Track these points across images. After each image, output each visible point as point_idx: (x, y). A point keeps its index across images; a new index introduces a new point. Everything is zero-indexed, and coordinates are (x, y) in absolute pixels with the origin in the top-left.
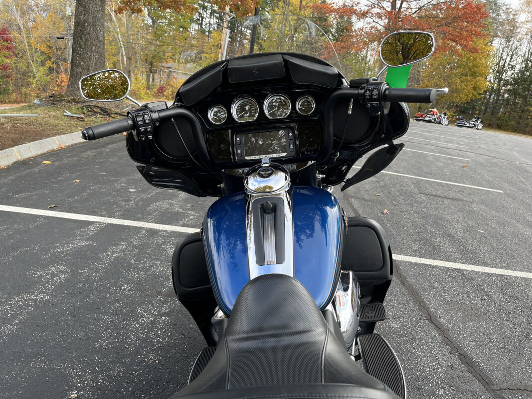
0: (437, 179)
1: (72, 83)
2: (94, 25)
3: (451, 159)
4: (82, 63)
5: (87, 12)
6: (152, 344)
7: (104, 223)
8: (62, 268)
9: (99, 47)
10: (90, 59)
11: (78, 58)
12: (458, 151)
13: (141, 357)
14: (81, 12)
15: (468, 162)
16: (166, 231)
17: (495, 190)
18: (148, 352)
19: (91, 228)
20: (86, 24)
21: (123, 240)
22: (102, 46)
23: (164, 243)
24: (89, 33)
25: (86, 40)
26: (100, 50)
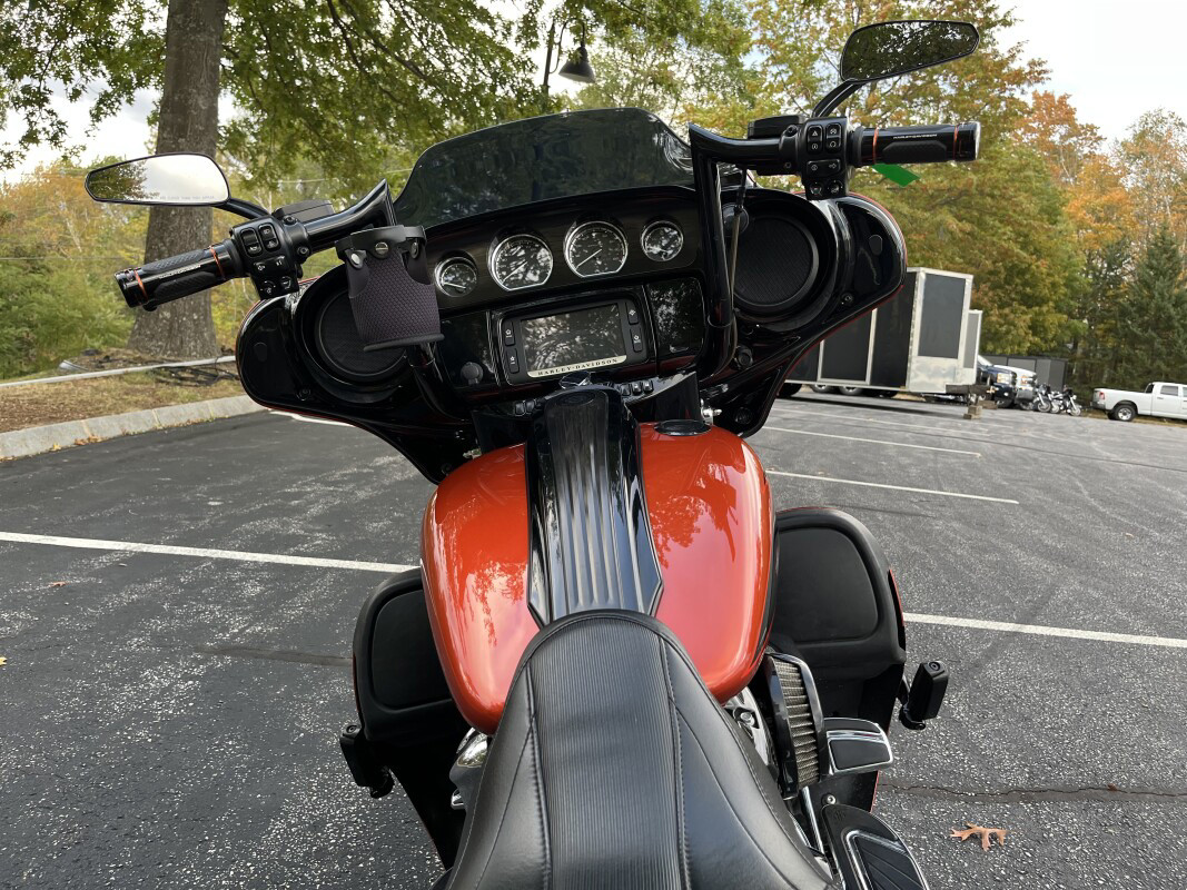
0: (885, 483)
3: (936, 453)
6: (151, 716)
7: (131, 552)
8: (22, 615)
12: (961, 441)
13: (121, 733)
15: (972, 457)
16: (255, 562)
17: (1003, 500)
18: (139, 728)
19: (104, 559)
21: (159, 576)
23: (241, 580)
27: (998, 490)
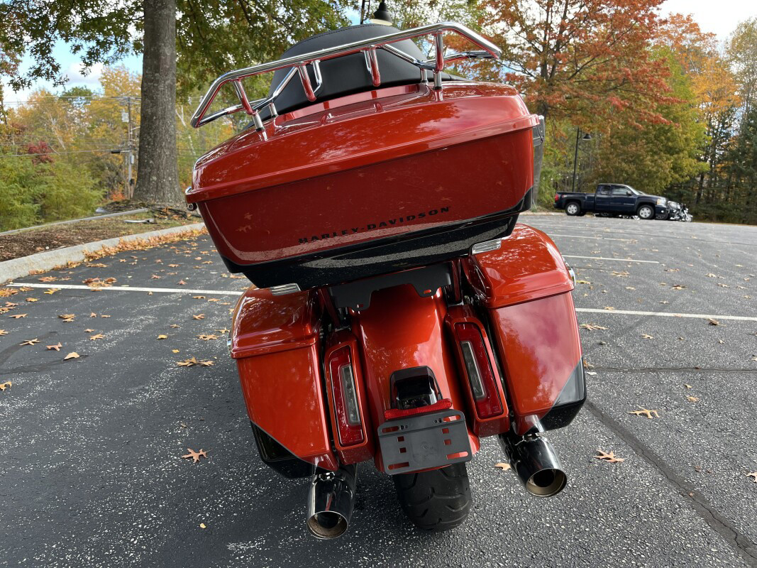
1: (140, 186)
2: (163, 118)
4: (151, 162)
5: (155, 103)
7: (185, 293)
8: (150, 317)
9: (170, 142)
10: (160, 156)
11: (146, 157)
12: (626, 235)
14: (148, 104)
15: (633, 242)
17: (650, 262)
20: (155, 118)
22: (173, 141)
24: (157, 128)
25: (155, 136)
26: (171, 145)
27: (647, 258)
